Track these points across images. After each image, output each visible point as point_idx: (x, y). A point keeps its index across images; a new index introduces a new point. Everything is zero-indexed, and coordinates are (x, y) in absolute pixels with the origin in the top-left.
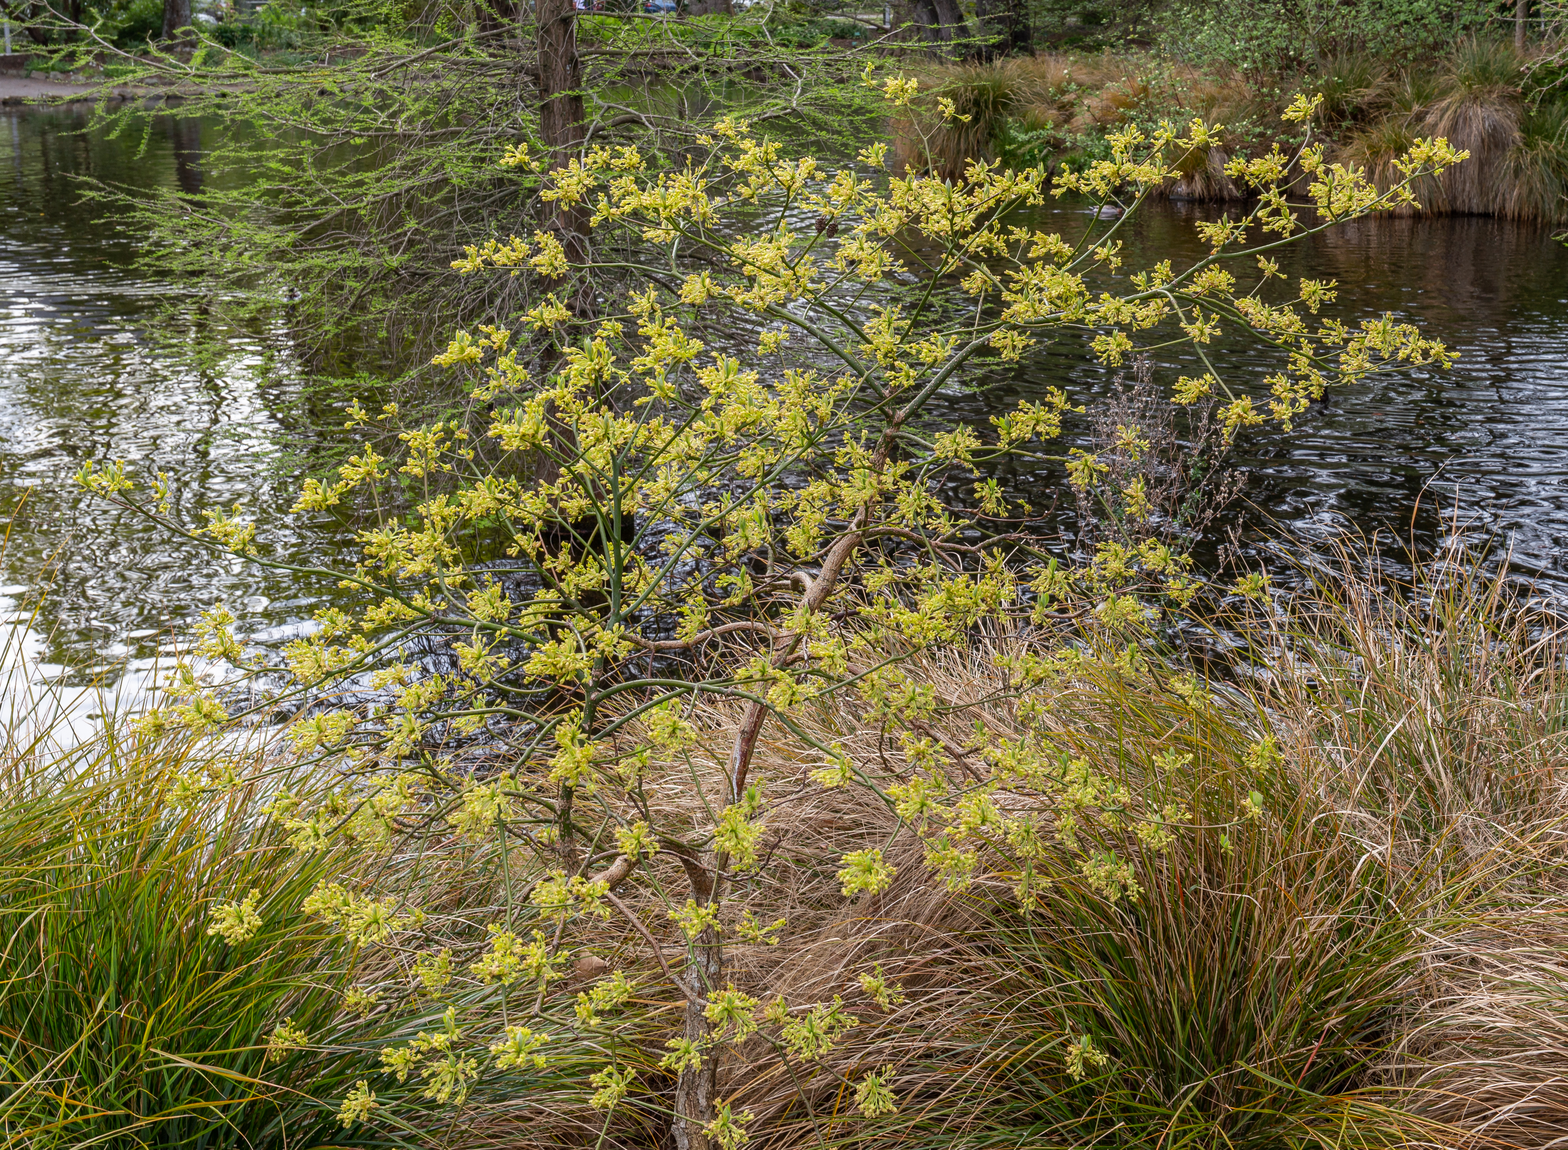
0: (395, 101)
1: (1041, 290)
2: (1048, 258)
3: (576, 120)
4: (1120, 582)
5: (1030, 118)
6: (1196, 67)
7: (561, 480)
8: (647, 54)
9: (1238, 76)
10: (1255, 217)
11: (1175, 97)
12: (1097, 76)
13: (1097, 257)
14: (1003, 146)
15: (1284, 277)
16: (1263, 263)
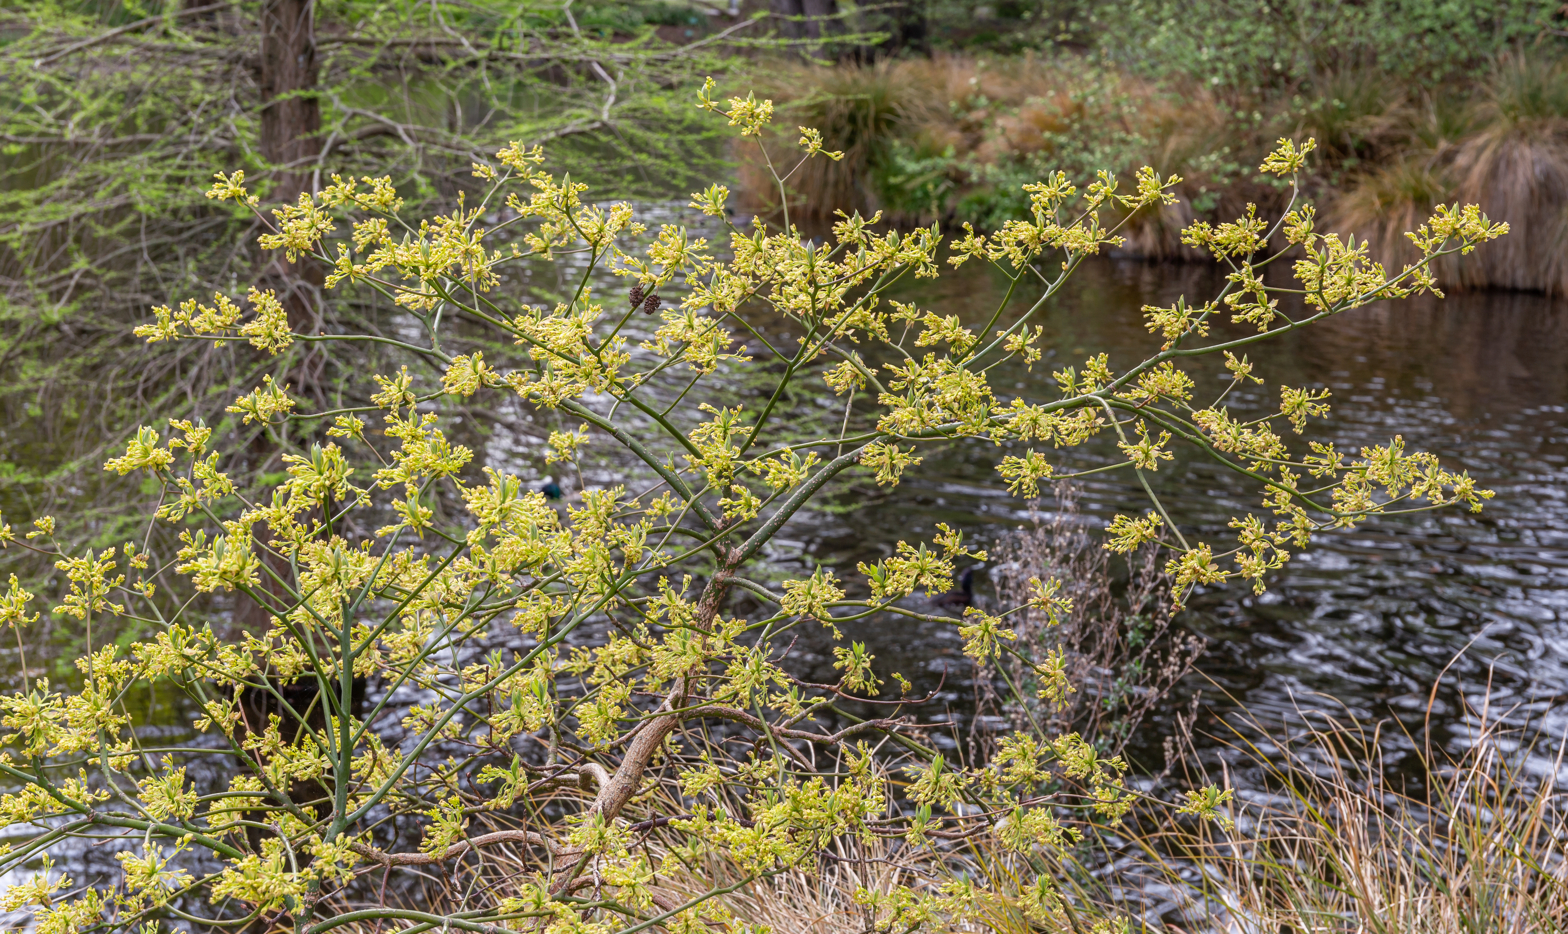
0: (64, 96)
1: (929, 390)
2: (940, 349)
3: (309, 129)
4: (1028, 789)
5: (923, 141)
6: (1149, 80)
7: (272, 633)
8: (408, 44)
9: (1205, 93)
10: (1222, 301)
11: (1120, 119)
12: (1016, 88)
13: (1008, 347)
14: (885, 178)
15: (1259, 381)
16: (1232, 362)
